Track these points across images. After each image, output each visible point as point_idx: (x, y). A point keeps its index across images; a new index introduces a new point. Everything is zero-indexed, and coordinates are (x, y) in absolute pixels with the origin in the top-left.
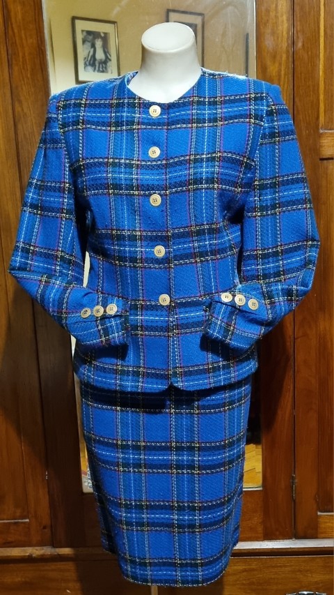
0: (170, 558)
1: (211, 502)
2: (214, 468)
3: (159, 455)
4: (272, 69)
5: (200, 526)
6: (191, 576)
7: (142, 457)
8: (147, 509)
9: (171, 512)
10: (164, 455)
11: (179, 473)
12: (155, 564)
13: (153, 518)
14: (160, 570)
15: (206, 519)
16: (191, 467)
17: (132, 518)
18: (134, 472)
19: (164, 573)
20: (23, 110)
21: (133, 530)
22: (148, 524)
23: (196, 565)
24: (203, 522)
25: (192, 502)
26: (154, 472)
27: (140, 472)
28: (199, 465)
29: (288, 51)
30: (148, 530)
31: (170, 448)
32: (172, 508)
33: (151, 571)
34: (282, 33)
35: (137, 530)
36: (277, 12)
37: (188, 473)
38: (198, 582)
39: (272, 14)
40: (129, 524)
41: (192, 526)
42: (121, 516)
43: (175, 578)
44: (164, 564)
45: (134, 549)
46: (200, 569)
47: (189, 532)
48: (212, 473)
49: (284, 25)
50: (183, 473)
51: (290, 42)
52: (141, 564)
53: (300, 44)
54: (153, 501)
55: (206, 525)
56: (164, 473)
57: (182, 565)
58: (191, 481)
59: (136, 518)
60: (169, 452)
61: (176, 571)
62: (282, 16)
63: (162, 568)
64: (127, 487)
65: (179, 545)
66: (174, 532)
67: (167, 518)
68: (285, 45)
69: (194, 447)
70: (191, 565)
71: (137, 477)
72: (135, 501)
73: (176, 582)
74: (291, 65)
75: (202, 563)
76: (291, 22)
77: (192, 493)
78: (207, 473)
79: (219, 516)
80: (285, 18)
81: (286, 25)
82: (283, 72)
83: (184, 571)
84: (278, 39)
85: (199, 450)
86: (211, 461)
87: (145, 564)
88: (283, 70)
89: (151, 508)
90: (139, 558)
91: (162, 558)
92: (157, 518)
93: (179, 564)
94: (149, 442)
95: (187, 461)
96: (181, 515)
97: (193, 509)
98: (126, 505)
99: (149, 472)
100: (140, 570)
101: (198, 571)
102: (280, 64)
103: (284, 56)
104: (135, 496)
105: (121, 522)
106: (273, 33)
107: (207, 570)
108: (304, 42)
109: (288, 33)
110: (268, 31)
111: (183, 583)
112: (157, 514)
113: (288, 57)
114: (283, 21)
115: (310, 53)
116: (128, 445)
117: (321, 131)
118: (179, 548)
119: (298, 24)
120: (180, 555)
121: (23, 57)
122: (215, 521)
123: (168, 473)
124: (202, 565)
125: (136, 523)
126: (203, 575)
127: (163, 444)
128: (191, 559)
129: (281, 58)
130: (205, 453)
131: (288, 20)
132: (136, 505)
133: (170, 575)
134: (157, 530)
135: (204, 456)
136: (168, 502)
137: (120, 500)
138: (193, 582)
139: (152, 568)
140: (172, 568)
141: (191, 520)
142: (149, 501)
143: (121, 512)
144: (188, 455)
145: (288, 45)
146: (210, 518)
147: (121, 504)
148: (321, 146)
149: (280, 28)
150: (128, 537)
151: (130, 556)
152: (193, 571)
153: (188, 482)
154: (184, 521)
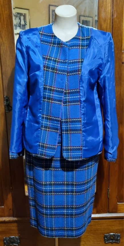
0: (63, 227)
1: (80, 205)
2: (81, 192)
3: (60, 187)
4: (104, 26)
5: (75, 215)
6: (71, 234)
7: (53, 188)
8: (54, 209)
9: (64, 210)
10: (61, 187)
11: (67, 194)
12: (57, 230)
13: (56, 212)
14: (59, 232)
15: (77, 212)
16: (72, 192)
17: (48, 212)
18: (49, 194)
19: (60, 233)
20: (3, 41)
21: (48, 217)
22: (54, 215)
23: (73, 230)
24: (76, 213)
25: (72, 206)
26: (57, 194)
27: (52, 194)
28: (75, 191)
29: (110, 19)
30: (54, 217)
31: (64, 184)
32: (64, 208)
33: (55, 232)
34: (108, 11)
35: (50, 217)
36: (106, 3)
37: (71, 194)
38: (73, 236)
39: (105, 3)
40: (46, 215)
41: (72, 215)
42: (43, 212)
43: (64, 235)
44: (60, 230)
45: (48, 224)
46: (74, 232)
47: (71, 217)
48: (81, 194)
49: (109, 8)
50: (69, 194)
51: (111, 15)
52: (51, 230)
53: (115, 16)
54: (57, 206)
55: (77, 215)
56: (61, 194)
57: (67, 230)
58: (72, 197)
59: (49, 213)
60: (64, 186)
61: (65, 232)
62: (108, 4)
63: (59, 231)
64: (46, 200)
65: (66, 222)
66: (64, 217)
67: (62, 212)
68: (109, 16)
69: (74, 184)
70: (71, 230)
71: (50, 196)
72: (49, 206)
73: (65, 236)
74: (111, 25)
75: (75, 229)
76: (112, 7)
77: (72, 202)
78: (79, 194)
79: (82, 211)
80: (109, 5)
81: (110, 8)
82: (108, 27)
83: (68, 232)
84: (106, 14)
85: (75, 185)
86: (80, 189)
87: (53, 230)
88: (108, 26)
89: (56, 209)
90: (50, 228)
91: (59, 227)
92: (58, 212)
93: (66, 229)
94: (56, 182)
95: (71, 190)
96: (67, 211)
97: (73, 208)
98: (46, 208)
99: (55, 194)
100: (50, 232)
101: (73, 232)
102: (107, 24)
103: (109, 21)
104: (49, 204)
105: (43, 214)
106: (105, 11)
107: (77, 232)
108: (117, 15)
109: (111, 11)
110: (103, 10)
111: (67, 236)
112: (58, 211)
113: (110, 21)
114: (109, 6)
115: (119, 20)
116: (47, 184)
117: (123, 52)
118: (66, 224)
119: (114, 7)
120: (66, 226)
121: (3, 19)
122: (81, 213)
123: (63, 194)
124: (75, 230)
125: (49, 214)
126: (75, 234)
127: (61, 183)
128: (71, 228)
129: (108, 21)
130: (78, 186)
131: (111, 6)
132: (50, 207)
133: (62, 234)
134: (58, 217)
135: (78, 187)
136: (62, 206)
137: (43, 205)
138: (71, 236)
139: (55, 231)
140: (63, 231)
141: (71, 212)
142: (55, 206)
143: (43, 210)
144: (71, 187)
145: (111, 16)
146: (79, 212)
147: (43, 207)
148: (123, 58)
149: (108, 9)
150: (46, 220)
151: (46, 227)
152: (71, 232)
153: (71, 197)
154: (69, 213)
